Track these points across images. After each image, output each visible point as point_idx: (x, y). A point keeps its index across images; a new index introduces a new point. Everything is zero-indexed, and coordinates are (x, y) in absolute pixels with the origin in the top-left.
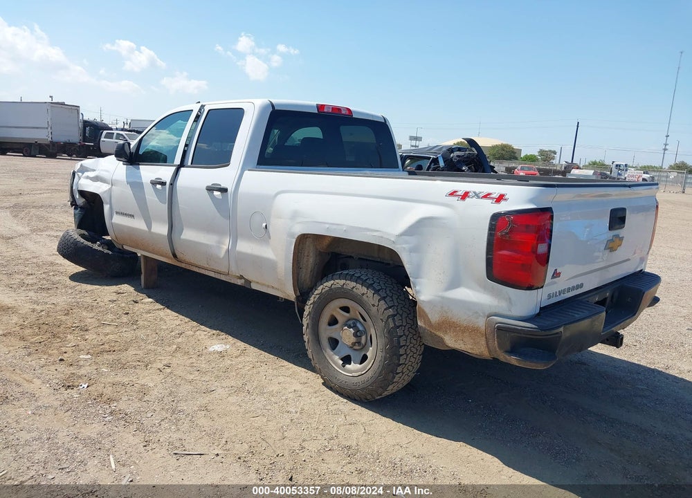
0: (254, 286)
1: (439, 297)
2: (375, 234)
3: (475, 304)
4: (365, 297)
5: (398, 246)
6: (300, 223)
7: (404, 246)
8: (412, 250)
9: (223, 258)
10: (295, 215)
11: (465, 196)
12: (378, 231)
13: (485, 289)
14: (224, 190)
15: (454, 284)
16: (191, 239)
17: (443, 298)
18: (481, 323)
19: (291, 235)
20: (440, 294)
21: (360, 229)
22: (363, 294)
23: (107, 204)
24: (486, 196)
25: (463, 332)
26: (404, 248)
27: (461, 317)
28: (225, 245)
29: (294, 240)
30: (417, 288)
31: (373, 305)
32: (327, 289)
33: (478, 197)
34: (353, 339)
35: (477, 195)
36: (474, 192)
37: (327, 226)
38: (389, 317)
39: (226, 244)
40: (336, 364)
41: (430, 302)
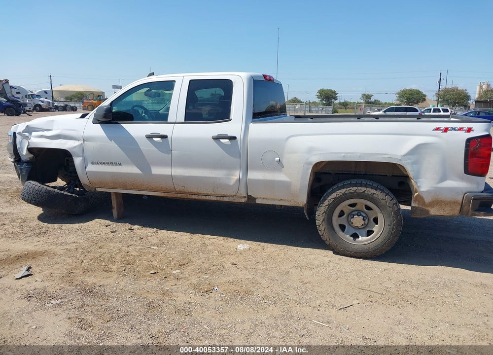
0: (258, 201)
1: (433, 187)
2: (385, 156)
3: (456, 188)
4: (375, 195)
5: (403, 162)
6: (315, 155)
7: (408, 161)
8: (414, 163)
9: (233, 185)
10: (310, 150)
11: (446, 130)
12: (387, 154)
13: (462, 179)
14: (233, 138)
15: (443, 179)
16: (197, 175)
17: (436, 188)
18: (460, 198)
19: (309, 164)
20: (435, 186)
21: (372, 154)
22: (374, 194)
23: (78, 156)
24: (461, 129)
25: (446, 204)
26: (408, 163)
27: (447, 197)
28: (235, 176)
29: (312, 166)
30: (418, 184)
31: (382, 199)
32: (341, 194)
33: (455, 130)
34: (363, 222)
35: (454, 129)
36: (452, 128)
37: (343, 155)
38: (394, 204)
39: (237, 175)
40: (348, 239)
41: (427, 192)
